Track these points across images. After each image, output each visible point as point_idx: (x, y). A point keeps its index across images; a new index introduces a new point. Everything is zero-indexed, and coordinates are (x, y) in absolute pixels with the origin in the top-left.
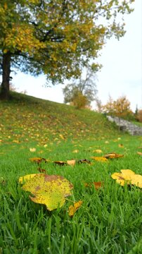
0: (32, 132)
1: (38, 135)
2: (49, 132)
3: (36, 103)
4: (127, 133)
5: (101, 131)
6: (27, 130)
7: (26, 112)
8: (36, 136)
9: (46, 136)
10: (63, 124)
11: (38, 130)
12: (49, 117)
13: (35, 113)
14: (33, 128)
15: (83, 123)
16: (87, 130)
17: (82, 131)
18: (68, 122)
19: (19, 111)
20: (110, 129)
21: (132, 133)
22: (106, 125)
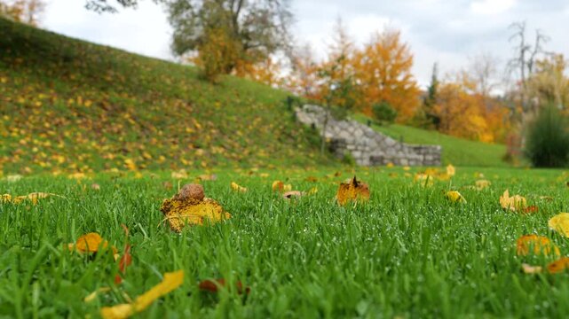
0: (45, 149)
1: (61, 159)
2: (96, 151)
3: (67, 59)
4: (347, 161)
5: (262, 153)
6: (31, 145)
7: (31, 88)
8: (54, 163)
9: (85, 161)
10: (143, 128)
11: (61, 145)
12: (102, 105)
13: (59, 92)
14: (50, 138)
15: (207, 128)
16: (215, 150)
17: (200, 152)
18: (161, 124)
19: (8, 84)
20: (295, 146)
21: (366, 162)
22: (286, 135)
